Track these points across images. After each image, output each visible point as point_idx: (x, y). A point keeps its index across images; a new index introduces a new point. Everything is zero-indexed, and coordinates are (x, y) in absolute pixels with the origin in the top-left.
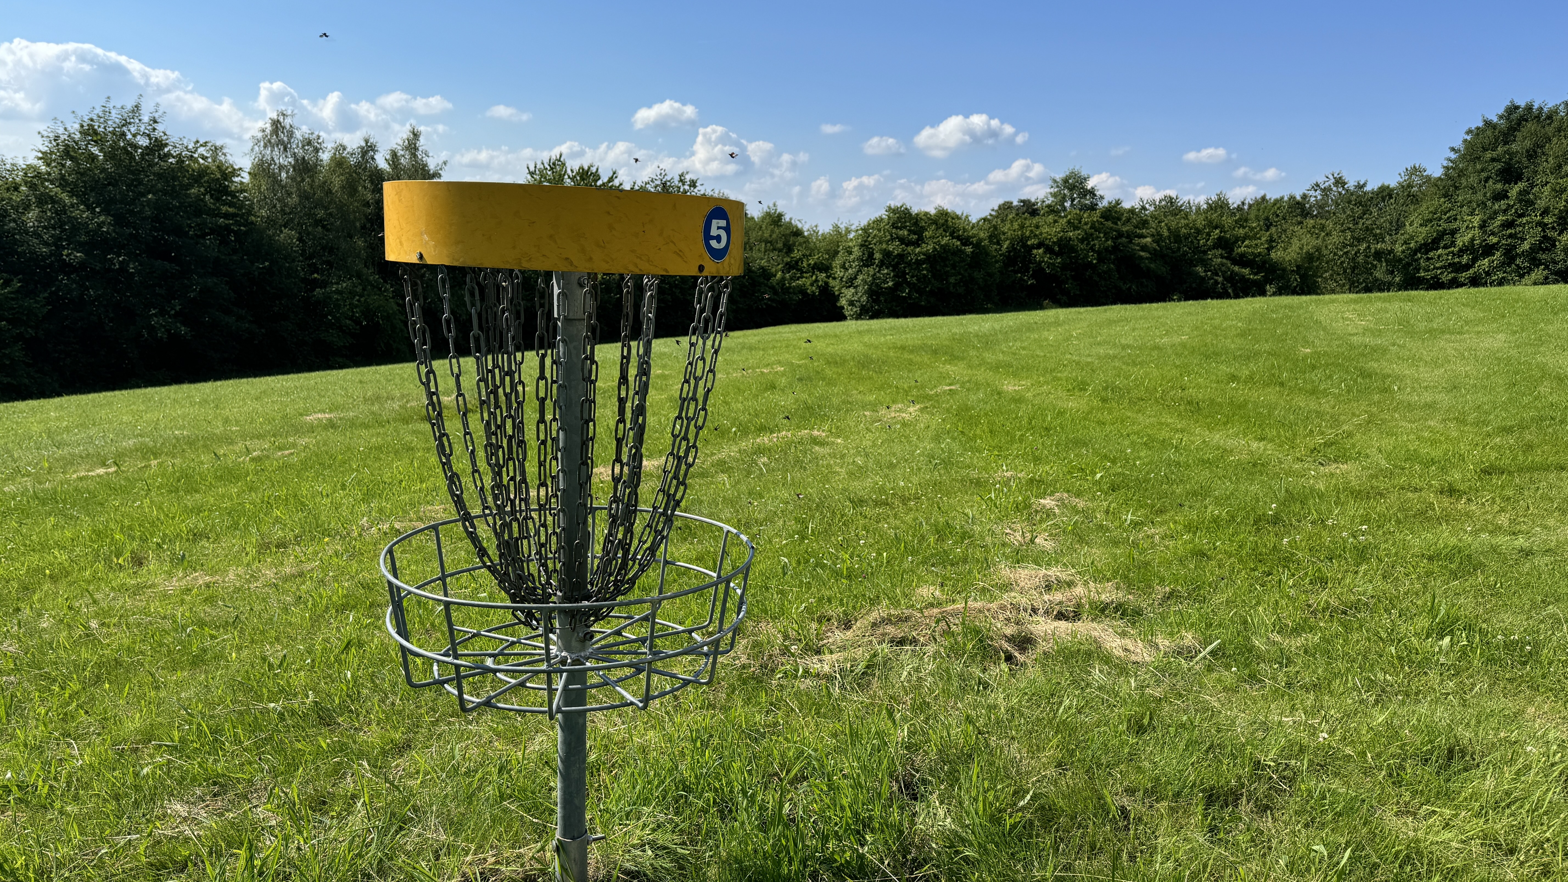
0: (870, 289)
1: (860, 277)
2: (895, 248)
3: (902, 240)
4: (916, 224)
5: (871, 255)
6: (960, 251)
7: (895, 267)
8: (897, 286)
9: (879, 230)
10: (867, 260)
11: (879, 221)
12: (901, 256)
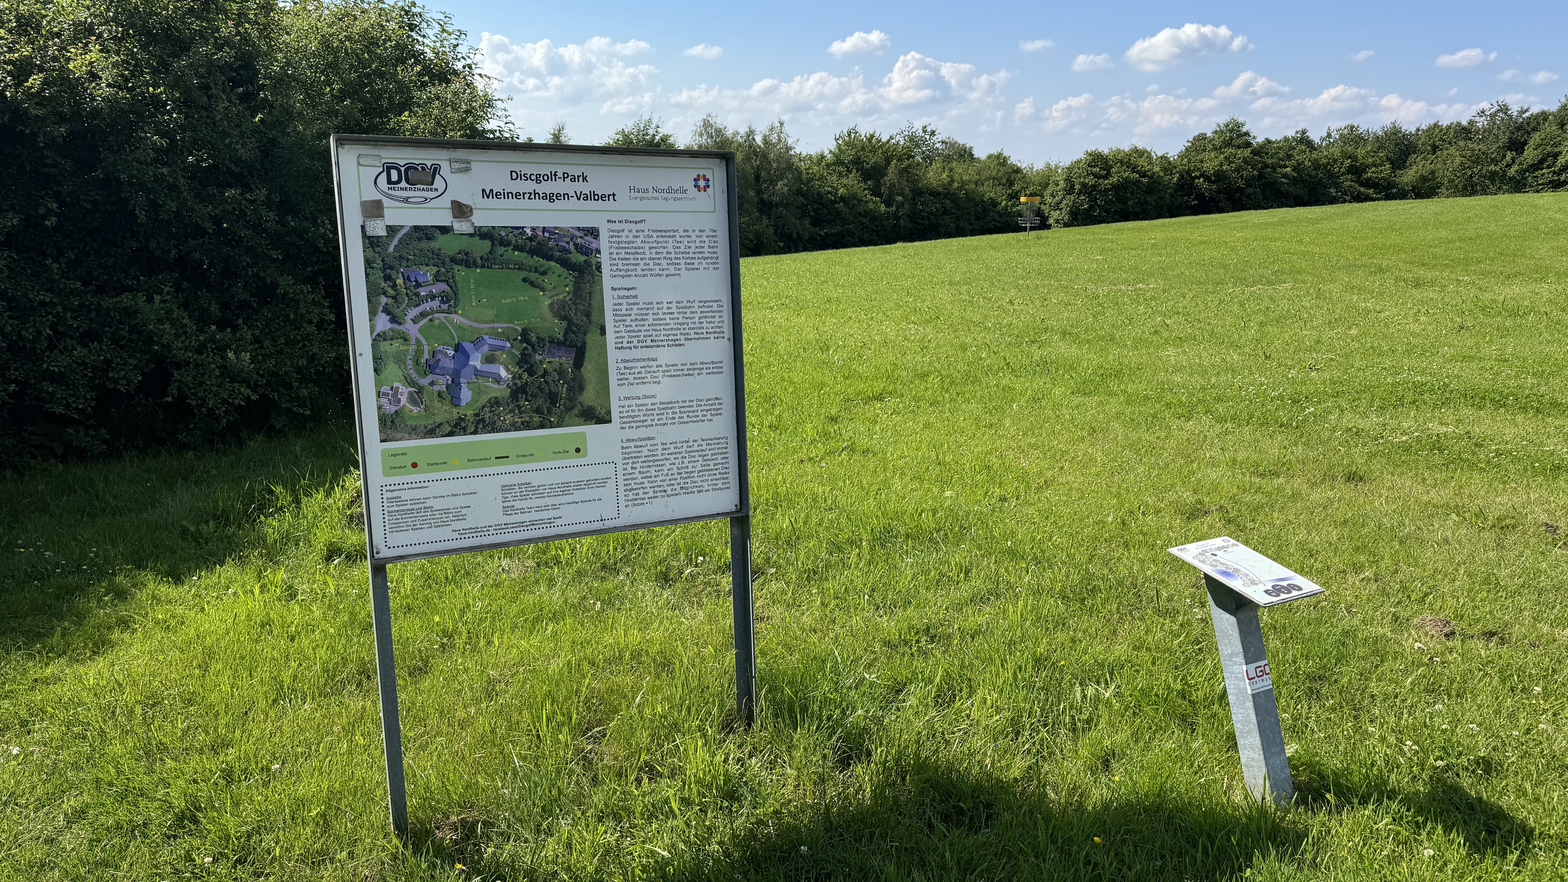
0: (1070, 210)
1: (1064, 202)
2: (1090, 181)
3: (1095, 175)
4: (1106, 162)
5: (1072, 187)
6: (1139, 181)
7: (1090, 194)
8: (1091, 208)
9: (1079, 169)
10: (1070, 190)
11: (1079, 162)
12: (1094, 187)
